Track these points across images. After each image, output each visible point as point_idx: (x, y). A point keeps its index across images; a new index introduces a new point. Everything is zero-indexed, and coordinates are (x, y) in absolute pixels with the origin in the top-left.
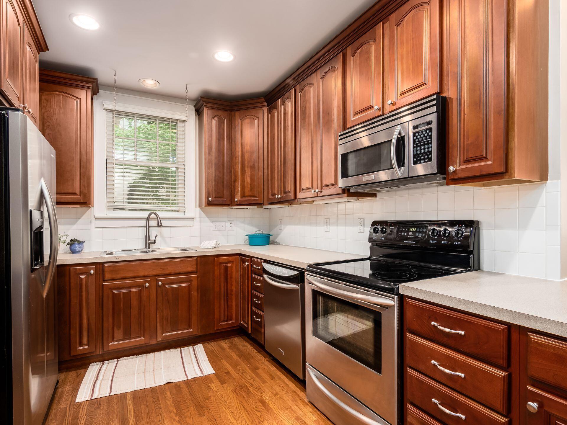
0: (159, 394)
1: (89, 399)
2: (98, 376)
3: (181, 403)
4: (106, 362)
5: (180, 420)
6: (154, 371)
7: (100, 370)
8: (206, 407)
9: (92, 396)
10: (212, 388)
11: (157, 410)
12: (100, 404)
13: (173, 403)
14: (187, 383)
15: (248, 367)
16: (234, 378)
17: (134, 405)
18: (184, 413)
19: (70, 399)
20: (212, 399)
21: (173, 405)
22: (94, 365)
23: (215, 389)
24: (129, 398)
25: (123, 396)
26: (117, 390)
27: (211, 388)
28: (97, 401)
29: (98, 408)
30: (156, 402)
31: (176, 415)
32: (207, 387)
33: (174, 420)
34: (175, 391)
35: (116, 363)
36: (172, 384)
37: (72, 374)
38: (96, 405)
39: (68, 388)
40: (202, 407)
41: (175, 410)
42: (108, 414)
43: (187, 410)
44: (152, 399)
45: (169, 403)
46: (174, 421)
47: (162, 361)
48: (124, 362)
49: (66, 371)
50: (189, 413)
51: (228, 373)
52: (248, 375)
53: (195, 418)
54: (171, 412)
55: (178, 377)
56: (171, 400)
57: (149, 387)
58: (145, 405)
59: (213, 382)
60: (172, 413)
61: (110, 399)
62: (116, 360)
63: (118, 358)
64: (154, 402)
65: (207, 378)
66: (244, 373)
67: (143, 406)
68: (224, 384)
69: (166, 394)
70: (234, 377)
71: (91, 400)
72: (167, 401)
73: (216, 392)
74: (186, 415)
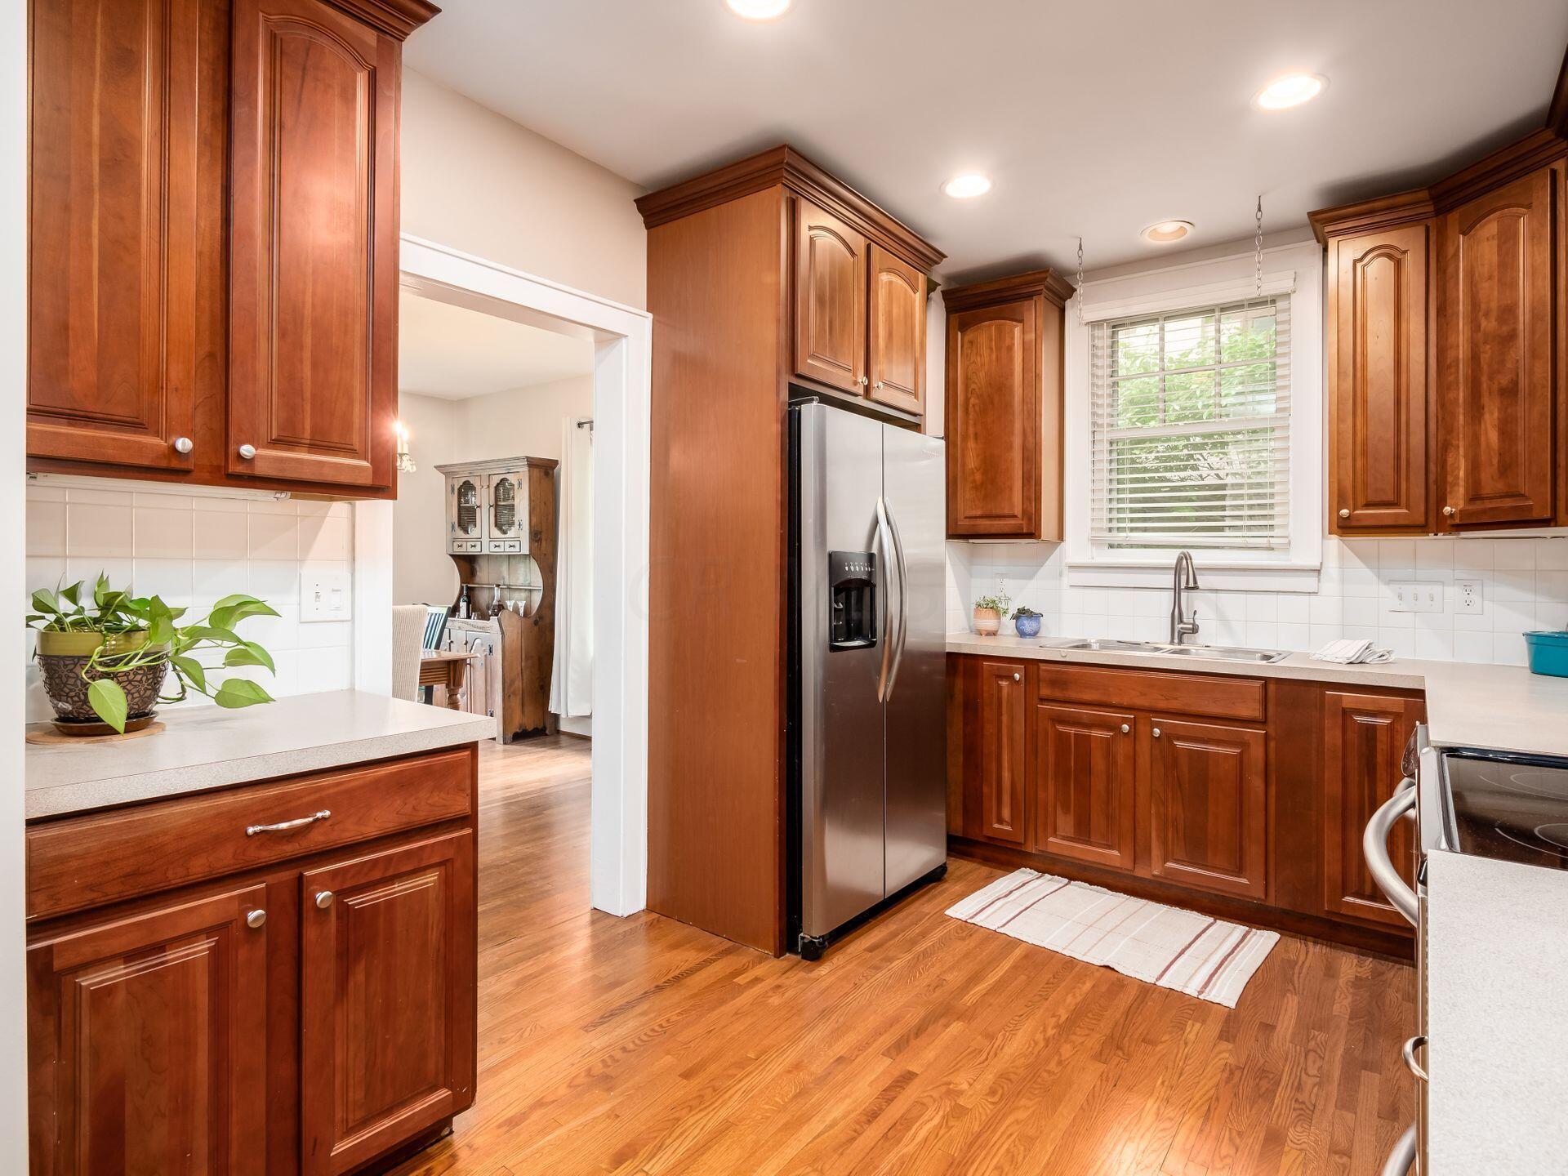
0: (1071, 976)
1: (964, 920)
2: (1011, 892)
3: (1090, 1015)
4: (1048, 876)
5: (1054, 1038)
6: (1109, 932)
7: (1024, 885)
8: (1126, 1051)
9: (972, 918)
10: (1187, 1031)
11: (1037, 998)
12: (971, 935)
13: (1077, 1005)
14: (1146, 990)
15: (1347, 1051)
16: (1268, 1046)
17: (1015, 967)
18: (1074, 1034)
19: (943, 906)
20: (1158, 1049)
21: (1072, 1008)
22: (1024, 872)
23: (1192, 1037)
24: (1018, 952)
25: (1015, 943)
26: (1011, 931)
27: (1183, 1029)
28: (972, 929)
29: (963, 939)
30: (1051, 985)
31: (1057, 1026)
32: (1180, 1023)
33: (1045, 1030)
34: (1104, 988)
35: (1061, 885)
36: (1117, 975)
37: (984, 870)
38: (964, 934)
39: (958, 888)
40: (1119, 1048)
41: (1063, 1018)
42: (966, 955)
43: (1087, 1032)
44: (1051, 976)
45: (1069, 999)
46: (1041, 1033)
47: (1146, 924)
48: (1078, 889)
49: (979, 863)
50: (1081, 1040)
51: (1268, 1028)
52: (1318, 1064)
53: (1082, 1055)
54: (1053, 1016)
55: (1139, 966)
56: (1079, 998)
57: (1067, 953)
58: (1029, 977)
59: (1204, 1022)
60: (1054, 1019)
61: (994, 935)
62: (1066, 881)
63: (1071, 878)
64: (1047, 984)
65: (1199, 1008)
66: (1311, 1056)
67: (1023, 977)
68: (1226, 1041)
69: (1084, 983)
70: (1274, 1045)
71: (966, 922)
72: (1070, 995)
73: (1186, 1044)
74: (1073, 1037)
